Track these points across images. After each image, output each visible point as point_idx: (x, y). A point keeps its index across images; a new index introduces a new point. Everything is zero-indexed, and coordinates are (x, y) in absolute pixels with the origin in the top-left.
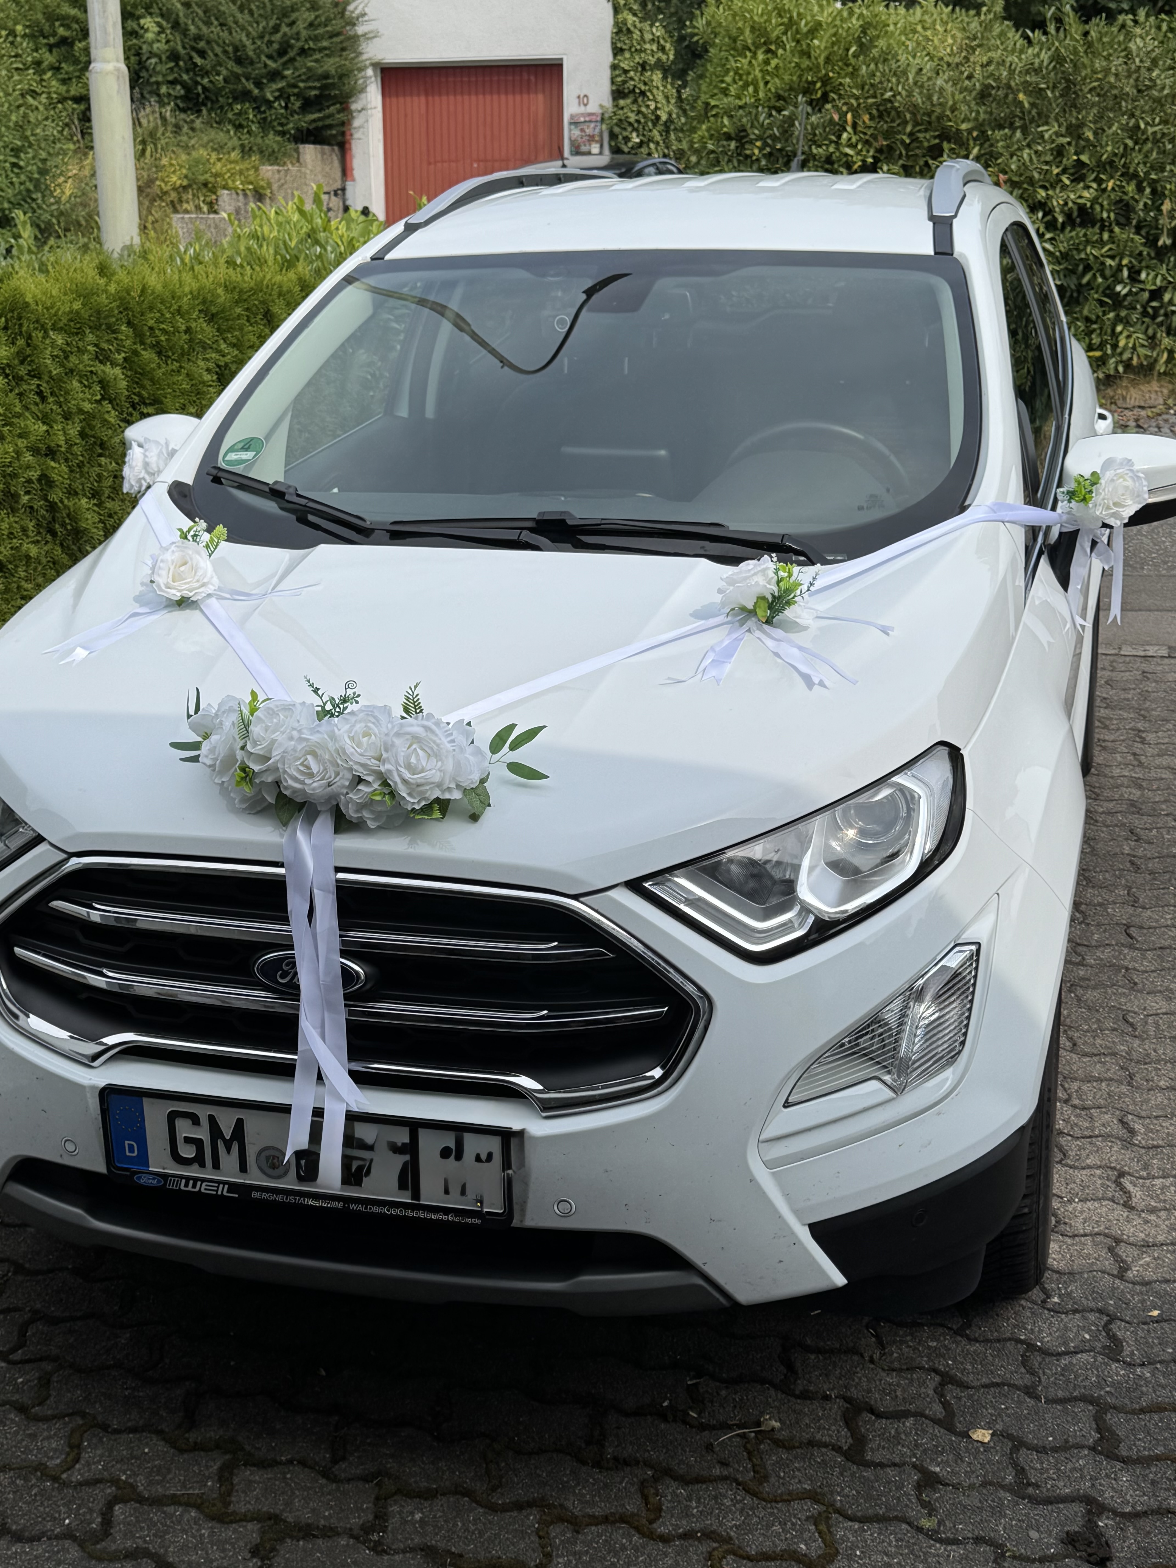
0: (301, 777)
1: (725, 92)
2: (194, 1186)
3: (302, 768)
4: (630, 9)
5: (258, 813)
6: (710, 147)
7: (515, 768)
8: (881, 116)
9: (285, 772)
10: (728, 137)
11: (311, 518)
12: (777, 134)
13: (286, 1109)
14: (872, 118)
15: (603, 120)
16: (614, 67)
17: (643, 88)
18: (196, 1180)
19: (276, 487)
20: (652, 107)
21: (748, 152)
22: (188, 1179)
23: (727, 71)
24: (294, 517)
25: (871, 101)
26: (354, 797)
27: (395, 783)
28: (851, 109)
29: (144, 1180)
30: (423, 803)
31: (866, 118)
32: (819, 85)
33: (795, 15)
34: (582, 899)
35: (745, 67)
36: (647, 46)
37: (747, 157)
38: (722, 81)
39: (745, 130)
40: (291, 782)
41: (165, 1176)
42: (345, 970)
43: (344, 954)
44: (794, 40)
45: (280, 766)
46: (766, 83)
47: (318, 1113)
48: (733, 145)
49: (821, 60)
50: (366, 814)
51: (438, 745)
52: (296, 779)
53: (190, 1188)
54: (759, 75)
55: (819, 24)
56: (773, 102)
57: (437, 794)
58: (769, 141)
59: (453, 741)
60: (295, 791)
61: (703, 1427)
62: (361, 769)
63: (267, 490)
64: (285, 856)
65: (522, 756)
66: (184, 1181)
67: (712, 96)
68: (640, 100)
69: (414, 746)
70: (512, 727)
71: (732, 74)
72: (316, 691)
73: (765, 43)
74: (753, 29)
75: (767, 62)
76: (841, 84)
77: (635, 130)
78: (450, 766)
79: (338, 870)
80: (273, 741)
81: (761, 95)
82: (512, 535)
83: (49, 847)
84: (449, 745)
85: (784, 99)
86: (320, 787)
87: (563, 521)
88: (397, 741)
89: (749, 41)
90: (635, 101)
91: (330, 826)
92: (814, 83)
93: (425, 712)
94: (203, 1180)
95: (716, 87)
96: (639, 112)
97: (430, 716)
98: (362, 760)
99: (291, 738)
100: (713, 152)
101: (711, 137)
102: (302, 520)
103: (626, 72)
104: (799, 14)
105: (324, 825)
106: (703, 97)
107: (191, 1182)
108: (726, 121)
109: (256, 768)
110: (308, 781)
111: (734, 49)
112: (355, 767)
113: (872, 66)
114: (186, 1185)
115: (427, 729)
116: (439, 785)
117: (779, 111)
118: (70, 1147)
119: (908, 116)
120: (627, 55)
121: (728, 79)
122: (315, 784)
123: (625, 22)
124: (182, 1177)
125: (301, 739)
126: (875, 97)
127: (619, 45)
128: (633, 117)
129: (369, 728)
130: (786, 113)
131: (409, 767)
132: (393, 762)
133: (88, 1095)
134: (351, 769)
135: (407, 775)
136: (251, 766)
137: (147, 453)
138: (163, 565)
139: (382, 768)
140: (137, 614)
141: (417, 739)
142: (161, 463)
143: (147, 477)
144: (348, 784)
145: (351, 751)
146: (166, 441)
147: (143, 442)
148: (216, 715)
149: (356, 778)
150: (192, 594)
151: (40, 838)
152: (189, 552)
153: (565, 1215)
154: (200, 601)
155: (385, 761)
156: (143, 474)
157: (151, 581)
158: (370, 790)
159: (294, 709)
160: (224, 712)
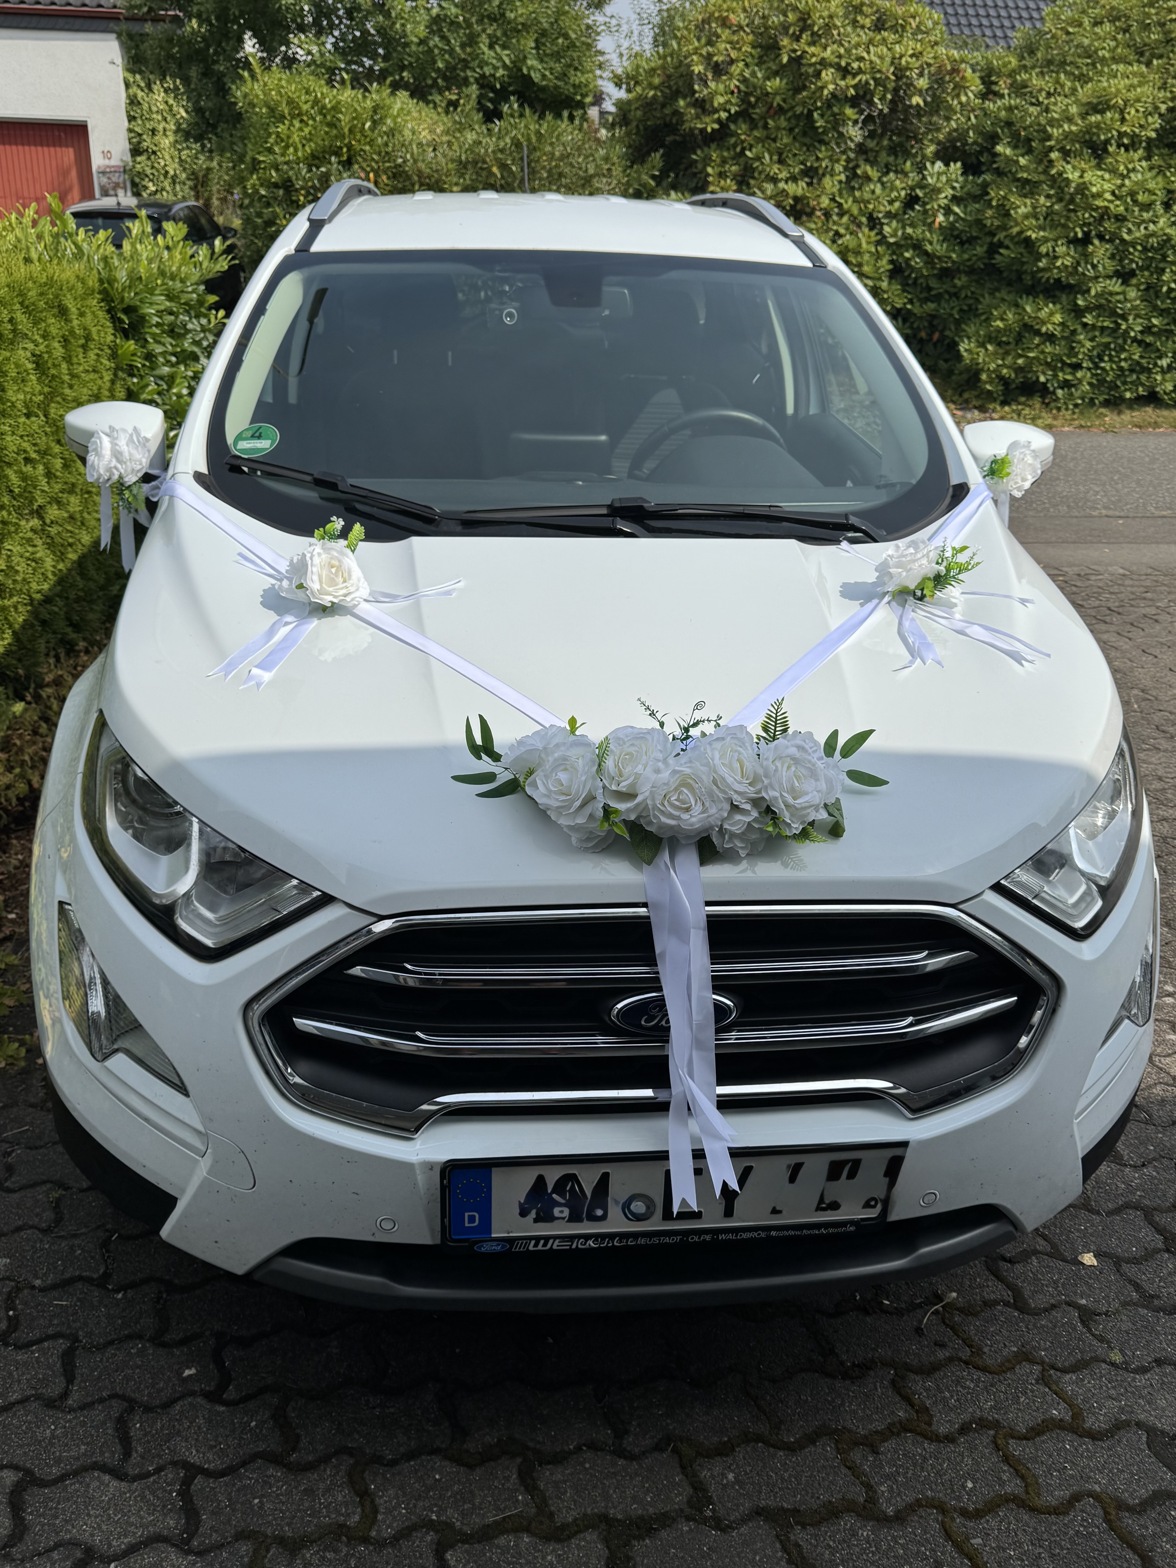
0: (676, 813)
1: (270, 150)
2: (545, 1245)
3: (677, 803)
4: (139, 86)
5: (603, 850)
6: (263, 192)
7: (854, 775)
8: (394, 176)
9: (655, 807)
10: (276, 186)
12: (318, 185)
13: (662, 1156)
14: (388, 178)
15: (125, 171)
16: (130, 130)
17: (155, 148)
18: (547, 1239)
19: (320, 477)
20: (162, 163)
21: (294, 198)
22: (537, 1239)
23: (270, 135)
25: (387, 165)
26: (732, 828)
27: (779, 808)
28: (373, 170)
29: (486, 1248)
30: (801, 827)
31: (384, 177)
32: (345, 150)
33: (319, 95)
34: (961, 907)
35: (285, 132)
36: (155, 116)
37: (293, 202)
38: (266, 142)
39: (291, 181)
40: (664, 819)
41: (511, 1241)
42: (716, 1006)
43: (716, 990)
44: (321, 113)
45: (649, 802)
46: (304, 146)
47: (699, 1155)
48: (281, 192)
49: (346, 130)
50: (737, 843)
52: (671, 816)
53: (540, 1247)
54: (297, 139)
55: (339, 103)
57: (812, 817)
58: (312, 191)
60: (664, 827)
62: (739, 799)
63: (309, 478)
64: (651, 896)
65: (855, 762)
66: (533, 1242)
67: (259, 153)
68: (153, 157)
69: (793, 769)
71: (274, 136)
72: (653, 714)
73: (298, 115)
74: (288, 103)
75: (301, 129)
76: (362, 150)
77: (151, 180)
78: (823, 786)
79: (708, 904)
80: (638, 776)
81: (300, 154)
82: (605, 523)
83: (344, 911)
85: (318, 158)
86: (699, 821)
87: (642, 507)
88: (779, 765)
89: (286, 112)
90: (149, 158)
91: (695, 858)
92: (341, 148)
93: (790, 731)
94: (555, 1237)
95: (262, 146)
96: (153, 167)
97: (796, 732)
98: (741, 788)
99: (658, 771)
100: (263, 196)
101: (262, 185)
102: (352, 509)
103: (140, 135)
104: (322, 94)
105: (688, 859)
106: (250, 154)
107: (542, 1242)
108: (274, 174)
109: (622, 806)
110: (685, 816)
111: (274, 117)
112: (735, 797)
113: (385, 138)
114: (536, 1245)
115: (800, 748)
116: (814, 808)
117: (318, 168)
118: (387, 1225)
119: (416, 178)
120: (140, 122)
121: (271, 140)
122: (694, 820)
123: (135, 96)
124: (530, 1238)
125: (675, 772)
126: (389, 161)
127: (132, 113)
128: (148, 171)
130: (323, 169)
131: (792, 791)
132: (777, 787)
133: (418, 1172)
134: (730, 799)
135: (790, 800)
136: (613, 804)
137: (117, 442)
138: (315, 569)
139: (764, 794)
140: (287, 624)
141: (796, 761)
142: (134, 452)
143: (119, 466)
144: (726, 815)
145: (730, 780)
146: (135, 429)
147: (108, 430)
148: (545, 748)
149: (735, 808)
150: (348, 599)
151: (326, 900)
152: (335, 554)
153: (929, 1205)
154: (355, 606)
155: (766, 788)
156: (114, 463)
157: (301, 586)
158: (748, 819)
159: (648, 737)
160: (557, 745)
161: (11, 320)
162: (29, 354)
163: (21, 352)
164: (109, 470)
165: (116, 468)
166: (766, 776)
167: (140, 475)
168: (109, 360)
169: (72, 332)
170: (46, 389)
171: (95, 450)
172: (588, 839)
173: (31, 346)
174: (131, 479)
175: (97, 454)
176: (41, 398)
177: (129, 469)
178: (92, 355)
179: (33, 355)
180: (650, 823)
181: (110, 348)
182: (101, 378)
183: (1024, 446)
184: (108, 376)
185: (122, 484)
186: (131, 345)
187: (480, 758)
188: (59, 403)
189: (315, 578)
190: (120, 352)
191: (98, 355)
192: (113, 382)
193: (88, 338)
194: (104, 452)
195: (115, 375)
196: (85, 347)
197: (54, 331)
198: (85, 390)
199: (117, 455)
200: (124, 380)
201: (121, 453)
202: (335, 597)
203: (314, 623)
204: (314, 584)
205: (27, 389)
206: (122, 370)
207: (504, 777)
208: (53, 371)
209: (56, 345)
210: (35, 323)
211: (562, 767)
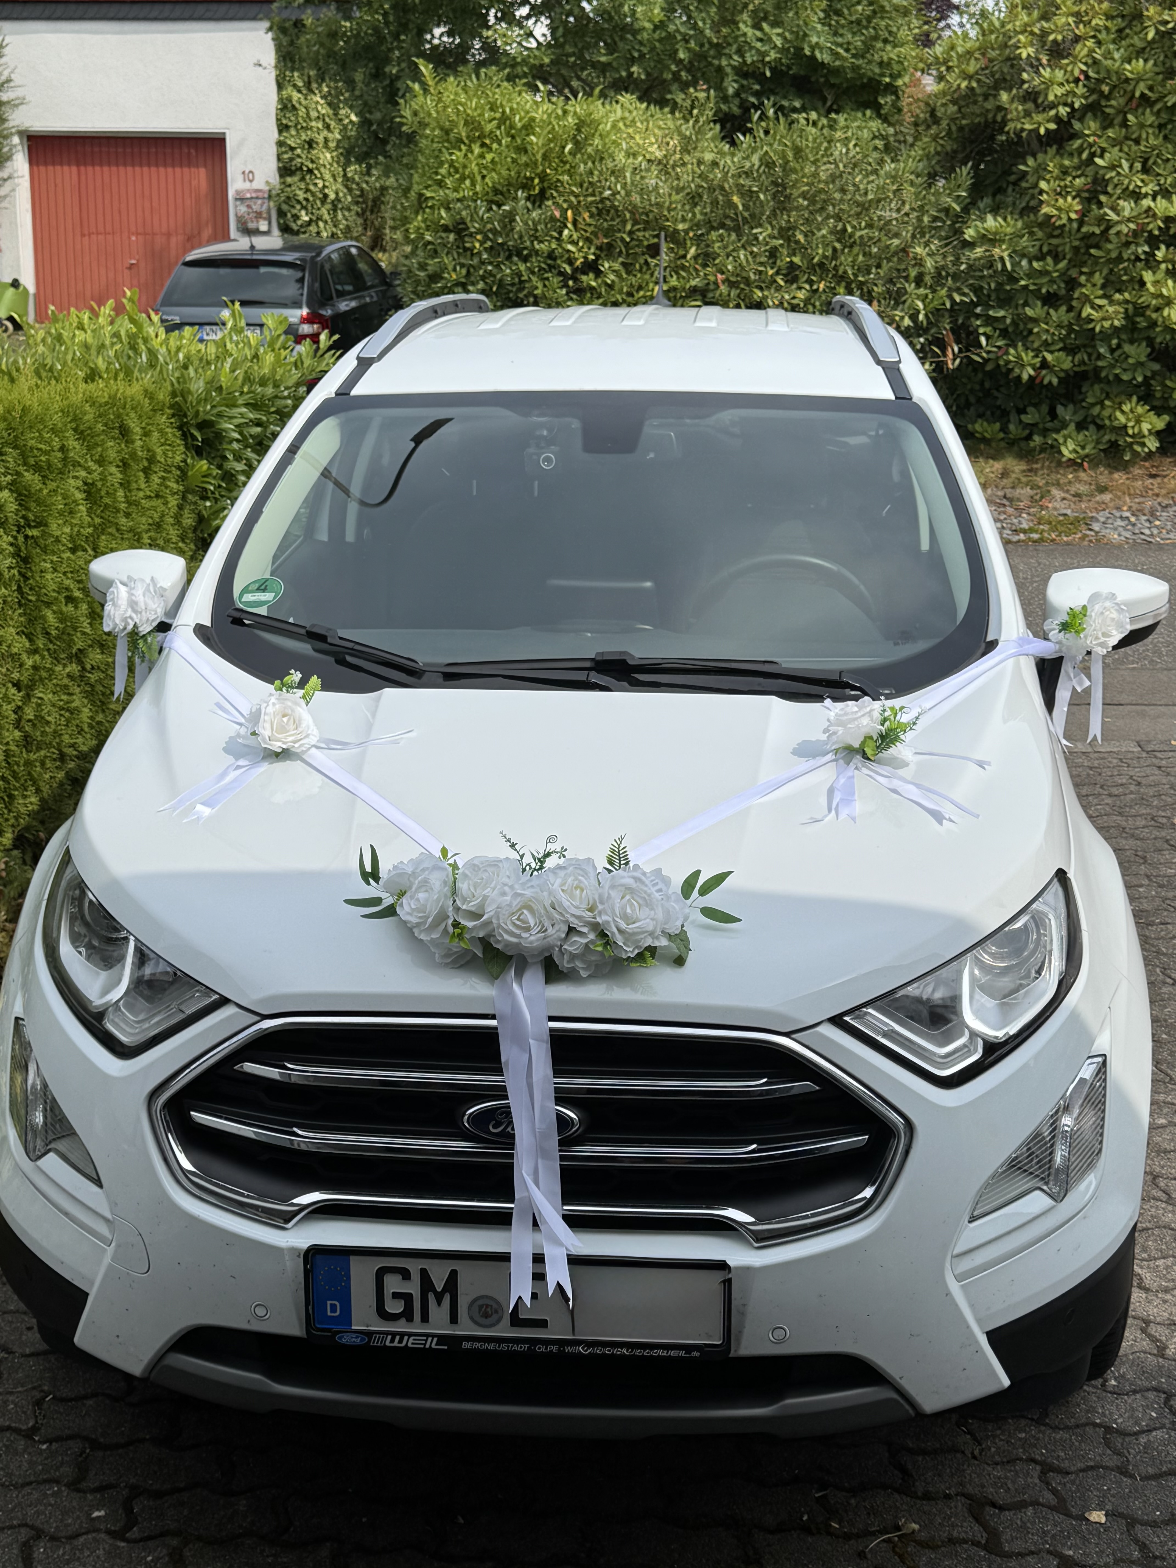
0: (518, 932)
1: (440, 184)
2: (400, 1342)
3: (518, 923)
4: (295, 86)
5: (461, 967)
6: (428, 238)
7: (708, 912)
8: (600, 213)
9: (499, 926)
10: (446, 229)
11: (349, 659)
12: (499, 228)
13: (504, 1258)
14: (592, 216)
15: (270, 197)
16: (280, 144)
17: (310, 166)
18: (402, 1335)
19: (314, 630)
20: (320, 185)
21: (468, 245)
22: (394, 1334)
23: (441, 164)
24: (333, 659)
25: (590, 199)
26: (570, 949)
27: (613, 933)
28: (571, 207)
29: (346, 1339)
30: (636, 952)
31: (586, 215)
32: (536, 181)
33: (508, 110)
34: (794, 1036)
35: (461, 160)
36: (314, 124)
37: (466, 249)
38: (437, 173)
39: (465, 224)
40: (506, 937)
41: (369, 1334)
42: (560, 1117)
43: (559, 1101)
44: (508, 134)
45: (494, 921)
46: (484, 177)
47: (539, 1259)
48: (452, 237)
49: (539, 157)
50: (579, 964)
51: (649, 895)
52: (512, 934)
53: (396, 1344)
54: (476, 169)
55: (533, 119)
56: (491, 196)
57: (649, 942)
58: (490, 236)
59: (660, 890)
60: (508, 944)
61: (847, 1537)
62: (576, 922)
63: (303, 631)
64: (500, 1009)
65: (711, 900)
66: (389, 1337)
67: (426, 188)
68: (308, 177)
69: (628, 897)
70: (697, 873)
71: (446, 166)
72: (513, 846)
73: (479, 137)
74: (466, 123)
75: (482, 156)
76: (558, 180)
77: (305, 208)
78: (660, 915)
79: (552, 1019)
80: (485, 898)
81: (478, 188)
82: (581, 676)
83: (237, 1010)
84: (657, 895)
85: (502, 193)
86: (538, 940)
87: (624, 661)
88: (613, 893)
89: (464, 134)
90: (303, 179)
91: (541, 977)
92: (532, 179)
93: (631, 864)
94: (410, 1335)
95: (430, 178)
96: (307, 190)
97: (636, 866)
98: (578, 912)
99: (504, 894)
100: (429, 243)
101: (428, 228)
102: (341, 662)
103: (292, 149)
104: (512, 109)
105: (534, 977)
106: (416, 188)
107: (398, 1338)
108: (443, 213)
109: (470, 924)
110: (525, 935)
111: (448, 141)
112: (571, 919)
113: (590, 164)
114: (392, 1341)
115: (637, 879)
116: (652, 934)
117: (499, 206)
118: (260, 1312)
119: (628, 215)
120: (293, 132)
121: (443, 171)
122: (532, 938)
123: (290, 99)
124: (387, 1333)
125: (516, 895)
126: (593, 195)
127: (284, 122)
128: (301, 195)
129: (580, 881)
130: (507, 208)
131: (625, 917)
132: (609, 912)
133: (287, 1258)
134: (567, 922)
135: (623, 925)
136: (464, 922)
137: (133, 592)
138: (266, 718)
139: (598, 919)
140: (238, 767)
141: (629, 889)
142: (150, 602)
143: (134, 616)
144: (563, 935)
145: (566, 904)
146: (152, 579)
147: (125, 579)
148: (413, 873)
149: (571, 930)
150: (296, 745)
151: (224, 1001)
152: (289, 704)
153: (779, 1342)
154: (304, 752)
155: (600, 913)
156: (129, 613)
157: (254, 734)
158: (584, 941)
159: (500, 865)
160: (423, 870)
161: (62, 449)
162: (80, 483)
163: (72, 481)
164: (125, 620)
165: (131, 618)
166: (602, 903)
167: (155, 624)
168: (177, 482)
169: (133, 455)
170: (98, 520)
171: (113, 599)
172: (446, 956)
173: (83, 474)
174: (145, 629)
175: (114, 604)
176: (90, 530)
177: (144, 619)
178: (155, 479)
179: (85, 484)
180: (498, 942)
181: (179, 468)
182: (166, 503)
183: (1107, 598)
184: (173, 502)
185: (137, 634)
186: (204, 465)
187: (369, 884)
188: (110, 534)
189: (267, 726)
190: (190, 473)
191: (163, 478)
192: (180, 507)
193: (152, 460)
194: (120, 602)
195: (184, 498)
196: (147, 471)
197: (112, 454)
198: (144, 520)
199: (133, 604)
200: (195, 503)
201: (136, 603)
202: (284, 743)
203: (265, 767)
204: (265, 731)
205: (74, 521)
206: (193, 492)
207: (388, 900)
208: (107, 500)
209: (113, 469)
210: (89, 448)
211: (424, 889)
